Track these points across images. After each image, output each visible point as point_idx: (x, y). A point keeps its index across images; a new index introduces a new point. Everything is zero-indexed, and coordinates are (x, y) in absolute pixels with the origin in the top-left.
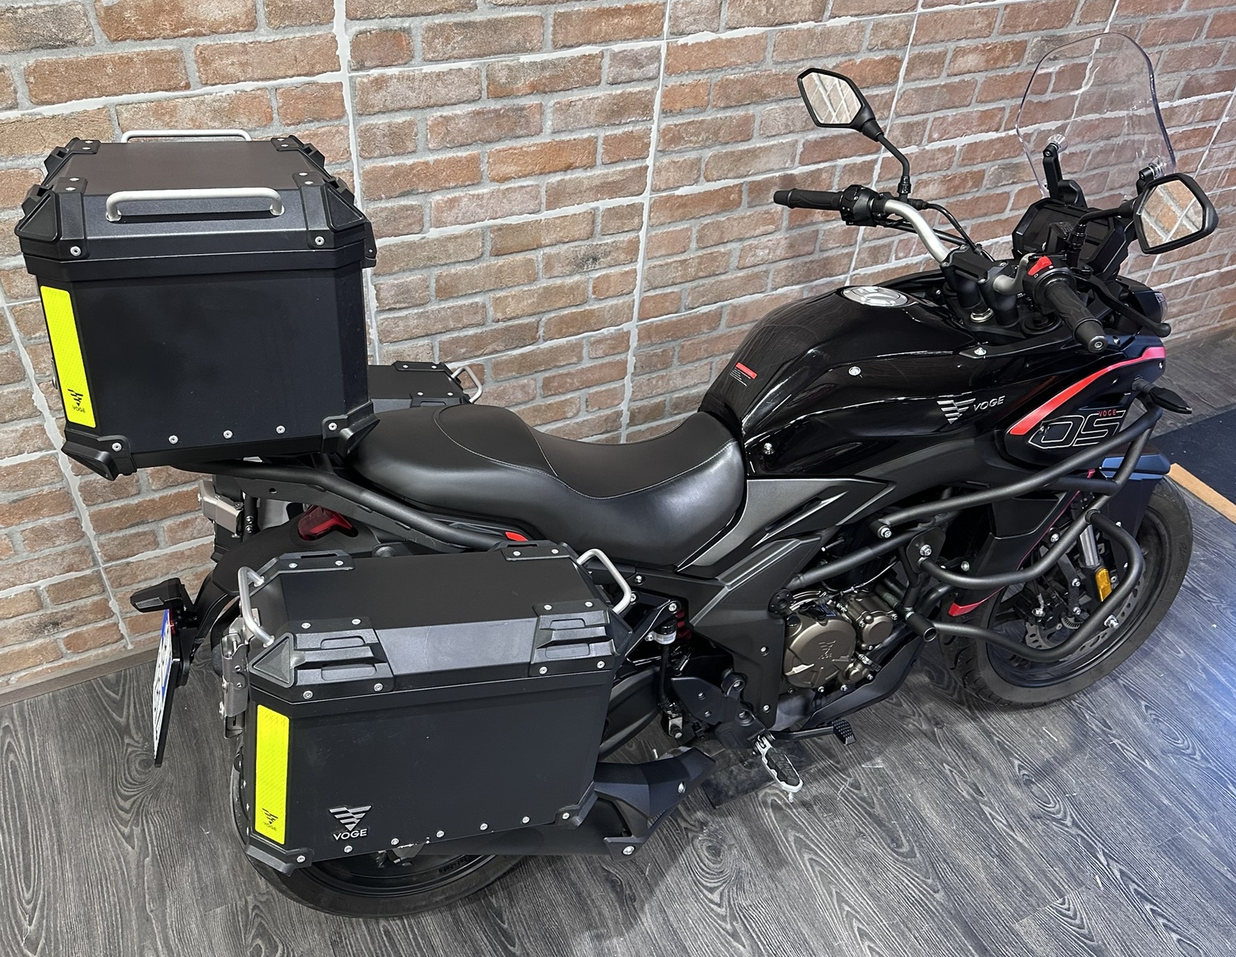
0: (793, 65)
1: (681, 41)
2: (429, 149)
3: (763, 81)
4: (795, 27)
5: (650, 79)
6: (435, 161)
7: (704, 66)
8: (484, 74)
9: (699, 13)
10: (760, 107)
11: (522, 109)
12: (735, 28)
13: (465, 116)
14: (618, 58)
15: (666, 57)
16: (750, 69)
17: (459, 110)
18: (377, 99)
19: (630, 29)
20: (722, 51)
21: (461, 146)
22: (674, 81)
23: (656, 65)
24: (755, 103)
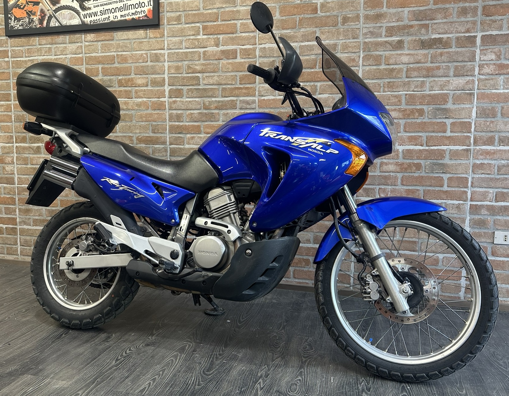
1: (263, 98)
2: (187, 121)
5: (253, 109)
6: (188, 125)
8: (202, 102)
9: (268, 90)
11: (213, 113)
13: (197, 113)
14: (242, 102)
15: (258, 103)
17: (195, 112)
18: (174, 106)
19: (245, 93)
20: (278, 102)
21: (196, 121)
22: (261, 110)
23: (255, 104)
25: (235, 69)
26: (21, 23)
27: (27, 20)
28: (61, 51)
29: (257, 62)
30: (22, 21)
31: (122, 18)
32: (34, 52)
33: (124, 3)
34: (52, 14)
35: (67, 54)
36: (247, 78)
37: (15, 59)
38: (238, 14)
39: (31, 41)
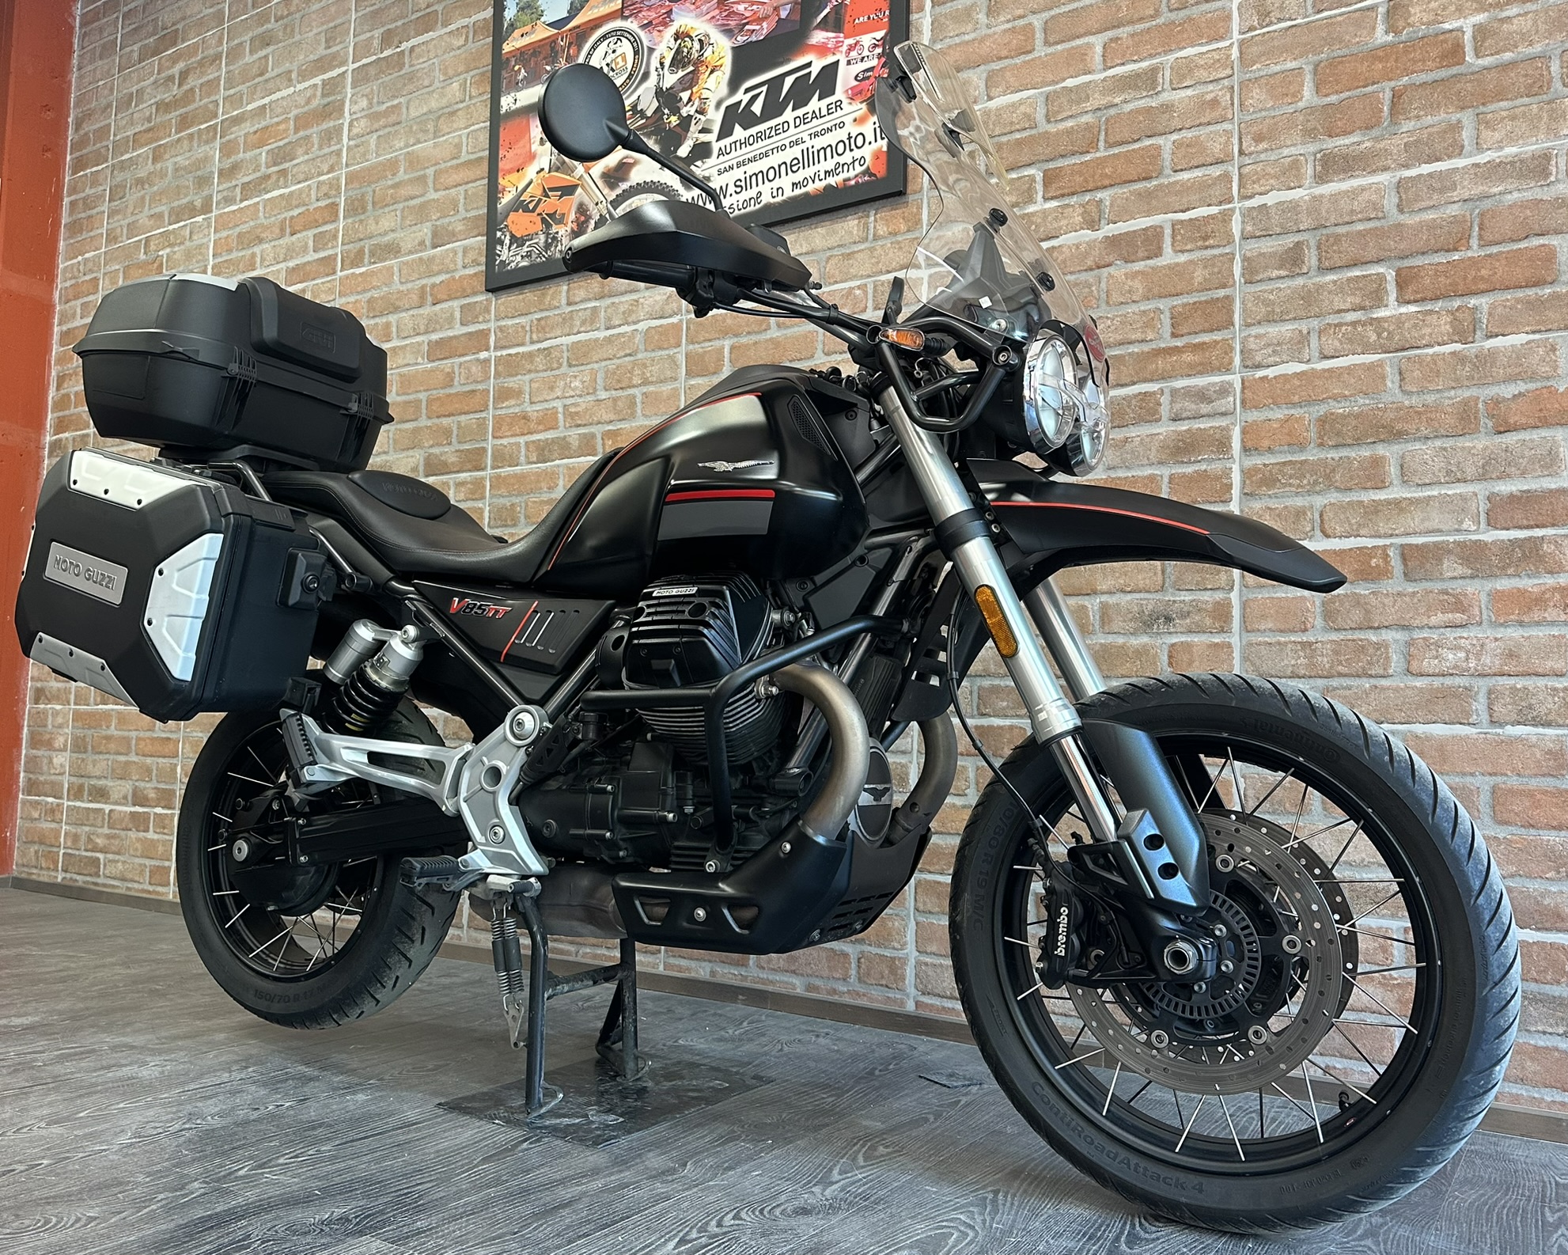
0: (1438, 396)
1: (1260, 374)
3: (1392, 416)
4: (1430, 351)
5: (1224, 414)
7: (1296, 399)
9: (1279, 344)
10: (1396, 448)
12: (1333, 357)
14: (1179, 394)
15: (1243, 392)
16: (1367, 402)
19: (1191, 366)
20: (1317, 382)
22: (1254, 416)
23: (1231, 399)
24: (1382, 441)
25: (1156, 291)
26: (525, 249)
27: (542, 238)
28: (624, 313)
29: (1237, 256)
30: (528, 243)
31: (798, 192)
32: (552, 328)
33: (804, 146)
34: (605, 212)
35: (639, 321)
36: (1199, 312)
37: (504, 352)
38: (1167, 116)
39: (548, 298)
